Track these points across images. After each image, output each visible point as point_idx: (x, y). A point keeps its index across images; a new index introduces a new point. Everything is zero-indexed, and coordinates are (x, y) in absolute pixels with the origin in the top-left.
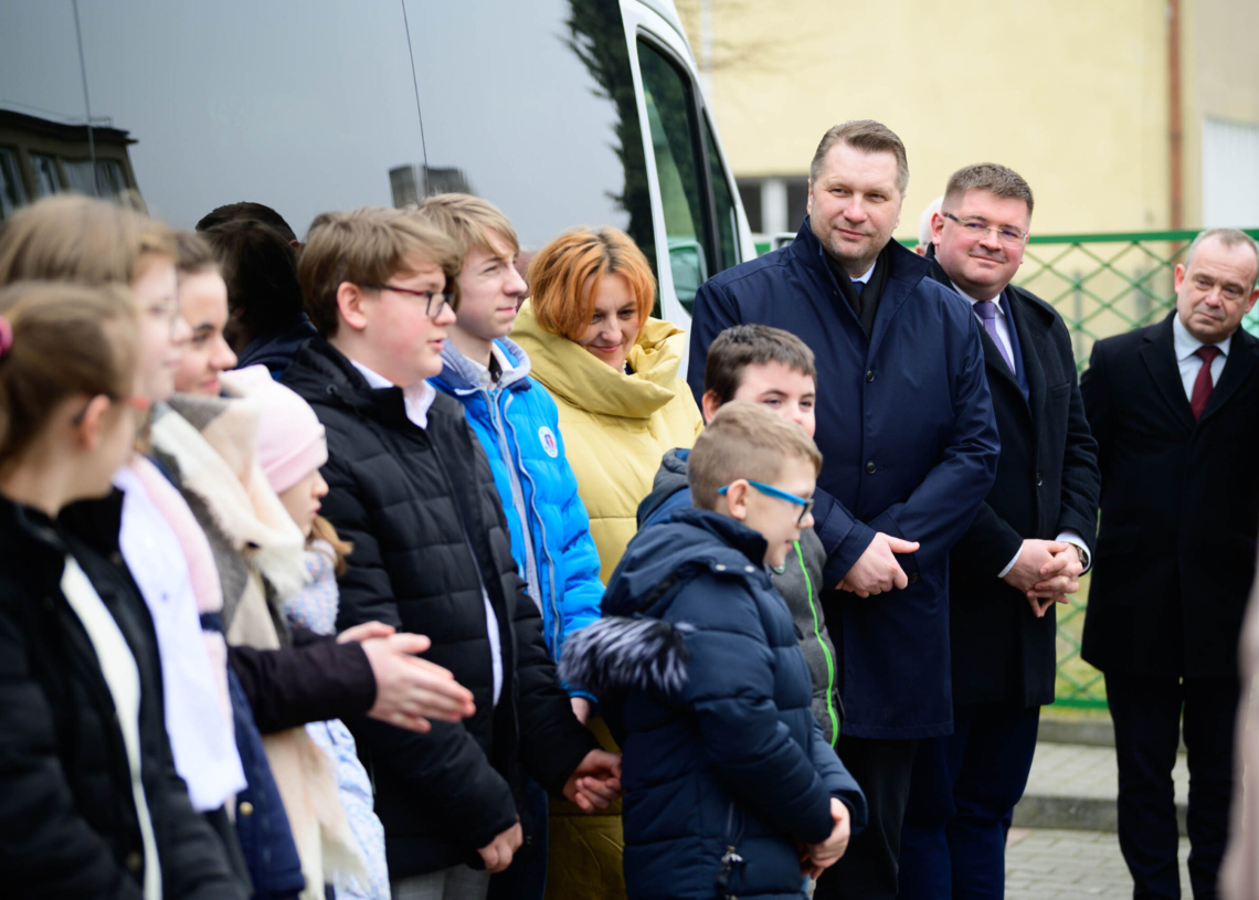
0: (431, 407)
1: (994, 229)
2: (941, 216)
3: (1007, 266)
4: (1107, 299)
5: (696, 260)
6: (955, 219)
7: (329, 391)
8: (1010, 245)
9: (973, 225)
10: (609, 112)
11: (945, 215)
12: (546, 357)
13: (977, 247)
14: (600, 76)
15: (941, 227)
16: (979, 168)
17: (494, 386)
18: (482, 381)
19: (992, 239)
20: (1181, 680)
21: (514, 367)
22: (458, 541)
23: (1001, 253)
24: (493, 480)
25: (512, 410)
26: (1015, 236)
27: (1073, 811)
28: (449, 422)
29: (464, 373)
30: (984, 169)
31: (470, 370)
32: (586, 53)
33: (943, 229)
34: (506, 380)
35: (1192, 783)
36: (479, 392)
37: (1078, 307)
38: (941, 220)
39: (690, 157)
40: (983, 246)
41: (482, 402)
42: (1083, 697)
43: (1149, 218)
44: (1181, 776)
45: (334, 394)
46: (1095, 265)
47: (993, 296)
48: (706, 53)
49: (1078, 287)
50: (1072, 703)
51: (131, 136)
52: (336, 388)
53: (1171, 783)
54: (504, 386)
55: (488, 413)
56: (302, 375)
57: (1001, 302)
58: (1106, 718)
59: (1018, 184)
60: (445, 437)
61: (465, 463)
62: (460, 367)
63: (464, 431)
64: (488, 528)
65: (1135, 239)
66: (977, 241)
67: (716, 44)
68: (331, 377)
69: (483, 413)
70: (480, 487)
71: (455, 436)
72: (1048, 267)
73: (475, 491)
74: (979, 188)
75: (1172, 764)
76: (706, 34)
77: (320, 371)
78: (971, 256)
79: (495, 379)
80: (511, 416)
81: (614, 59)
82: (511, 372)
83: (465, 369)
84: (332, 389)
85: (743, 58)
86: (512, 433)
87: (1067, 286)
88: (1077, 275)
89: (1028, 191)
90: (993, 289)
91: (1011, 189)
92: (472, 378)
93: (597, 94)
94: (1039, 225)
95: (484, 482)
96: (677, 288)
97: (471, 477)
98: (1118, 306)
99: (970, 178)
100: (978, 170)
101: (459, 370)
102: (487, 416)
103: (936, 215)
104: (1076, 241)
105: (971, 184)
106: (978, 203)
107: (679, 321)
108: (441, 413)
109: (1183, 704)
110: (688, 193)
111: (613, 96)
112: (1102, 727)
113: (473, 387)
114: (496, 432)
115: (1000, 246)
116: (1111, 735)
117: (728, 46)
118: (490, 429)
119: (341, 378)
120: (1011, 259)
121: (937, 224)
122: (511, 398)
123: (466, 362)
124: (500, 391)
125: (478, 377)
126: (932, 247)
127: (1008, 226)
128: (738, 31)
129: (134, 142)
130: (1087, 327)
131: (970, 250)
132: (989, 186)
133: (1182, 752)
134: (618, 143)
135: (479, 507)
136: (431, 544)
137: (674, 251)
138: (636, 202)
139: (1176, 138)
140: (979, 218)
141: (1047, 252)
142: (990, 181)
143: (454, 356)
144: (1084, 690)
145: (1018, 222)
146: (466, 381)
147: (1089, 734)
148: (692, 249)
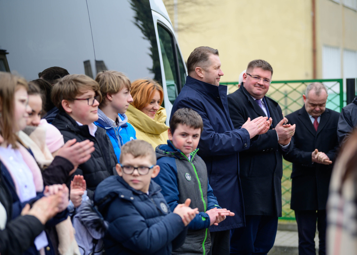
0: (96, 132)
1: (262, 79)
2: (246, 74)
3: (265, 90)
4: (295, 99)
5: (174, 88)
6: (251, 76)
7: (66, 127)
8: (266, 84)
9: (256, 78)
10: (148, 44)
11: (247, 74)
12: (133, 116)
13: (257, 84)
14: (145, 33)
15: (246, 77)
16: (258, 61)
17: (116, 126)
18: (113, 125)
19: (261, 82)
20: (317, 211)
21: (122, 120)
22: (105, 170)
23: (264, 86)
24: (114, 153)
25: (121, 132)
26: (268, 81)
27: (285, 250)
28: (101, 136)
29: (108, 122)
30: (259, 61)
31: (109, 122)
32: (141, 26)
33: (247, 78)
34: (120, 124)
35: (320, 242)
36: (112, 128)
37: (286, 102)
38: (246, 76)
39: (172, 57)
40: (259, 84)
41: (113, 131)
42: (288, 216)
43: (307, 75)
44: (317, 240)
45: (68, 128)
46: (291, 90)
47: (261, 98)
48: (176, 26)
49: (286, 96)
50: (285, 219)
51: (7, 52)
52: (68, 126)
53: (314, 242)
54: (119, 126)
55: (115, 134)
56: (59, 122)
57: (263, 100)
58: (295, 223)
59: (269, 66)
60: (100, 140)
61: (106, 148)
62: (107, 121)
63: (106, 138)
64: (112, 167)
65: (303, 82)
66: (257, 82)
67: (179, 24)
68: (67, 123)
69: (113, 134)
70: (110, 155)
71: (103, 140)
72: (277, 90)
73: (109, 156)
74: (258, 67)
75: (314, 236)
76: (176, 21)
77: (64, 121)
78: (255, 86)
79: (117, 124)
80: (121, 134)
81: (149, 28)
82: (122, 122)
83: (108, 121)
84: (67, 126)
85: (187, 28)
86: (121, 139)
87: (283, 96)
88: (286, 92)
89: (272, 68)
90: (261, 96)
91: (267, 68)
92: (110, 124)
93: (144, 38)
94: (274, 78)
95: (111, 153)
96: (169, 97)
97: (108, 152)
98: (298, 101)
99: (256, 64)
100: (257, 62)
101: (106, 121)
102: (114, 135)
103: (244, 74)
104: (286, 82)
105: (256, 65)
106: (257, 71)
107: (169, 106)
108: (99, 133)
109: (317, 219)
110: (172, 67)
111: (149, 39)
112: (294, 225)
113: (110, 126)
114: (117, 139)
115: (264, 84)
116: (297, 228)
117: (182, 24)
118: (116, 139)
119: (70, 123)
120: (266, 88)
121: (245, 77)
122: (121, 129)
123: (108, 119)
124: (118, 128)
125: (112, 124)
126: (242, 83)
127: (266, 78)
128: (186, 20)
129: (8, 53)
130: (289, 108)
131: (255, 85)
132: (261, 67)
133: (317, 233)
134: (151, 53)
135: (110, 161)
136: (98, 171)
137: (168, 86)
138: (156, 70)
139: (314, 51)
140: (258, 76)
141: (277, 86)
142: (261, 65)
143: (105, 117)
144: (288, 215)
145: (269, 78)
146: (109, 125)
147: (290, 228)
148: (173, 85)
